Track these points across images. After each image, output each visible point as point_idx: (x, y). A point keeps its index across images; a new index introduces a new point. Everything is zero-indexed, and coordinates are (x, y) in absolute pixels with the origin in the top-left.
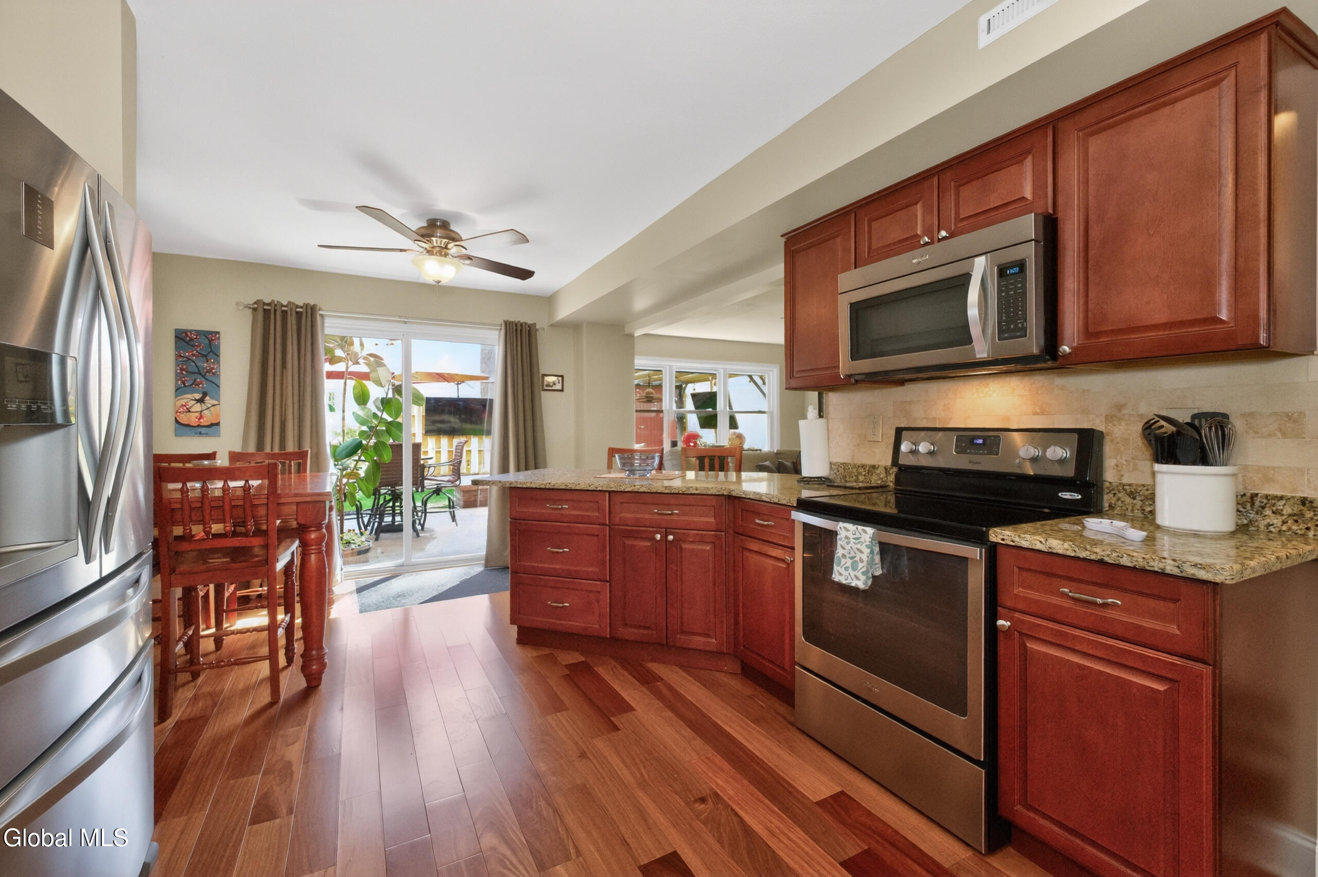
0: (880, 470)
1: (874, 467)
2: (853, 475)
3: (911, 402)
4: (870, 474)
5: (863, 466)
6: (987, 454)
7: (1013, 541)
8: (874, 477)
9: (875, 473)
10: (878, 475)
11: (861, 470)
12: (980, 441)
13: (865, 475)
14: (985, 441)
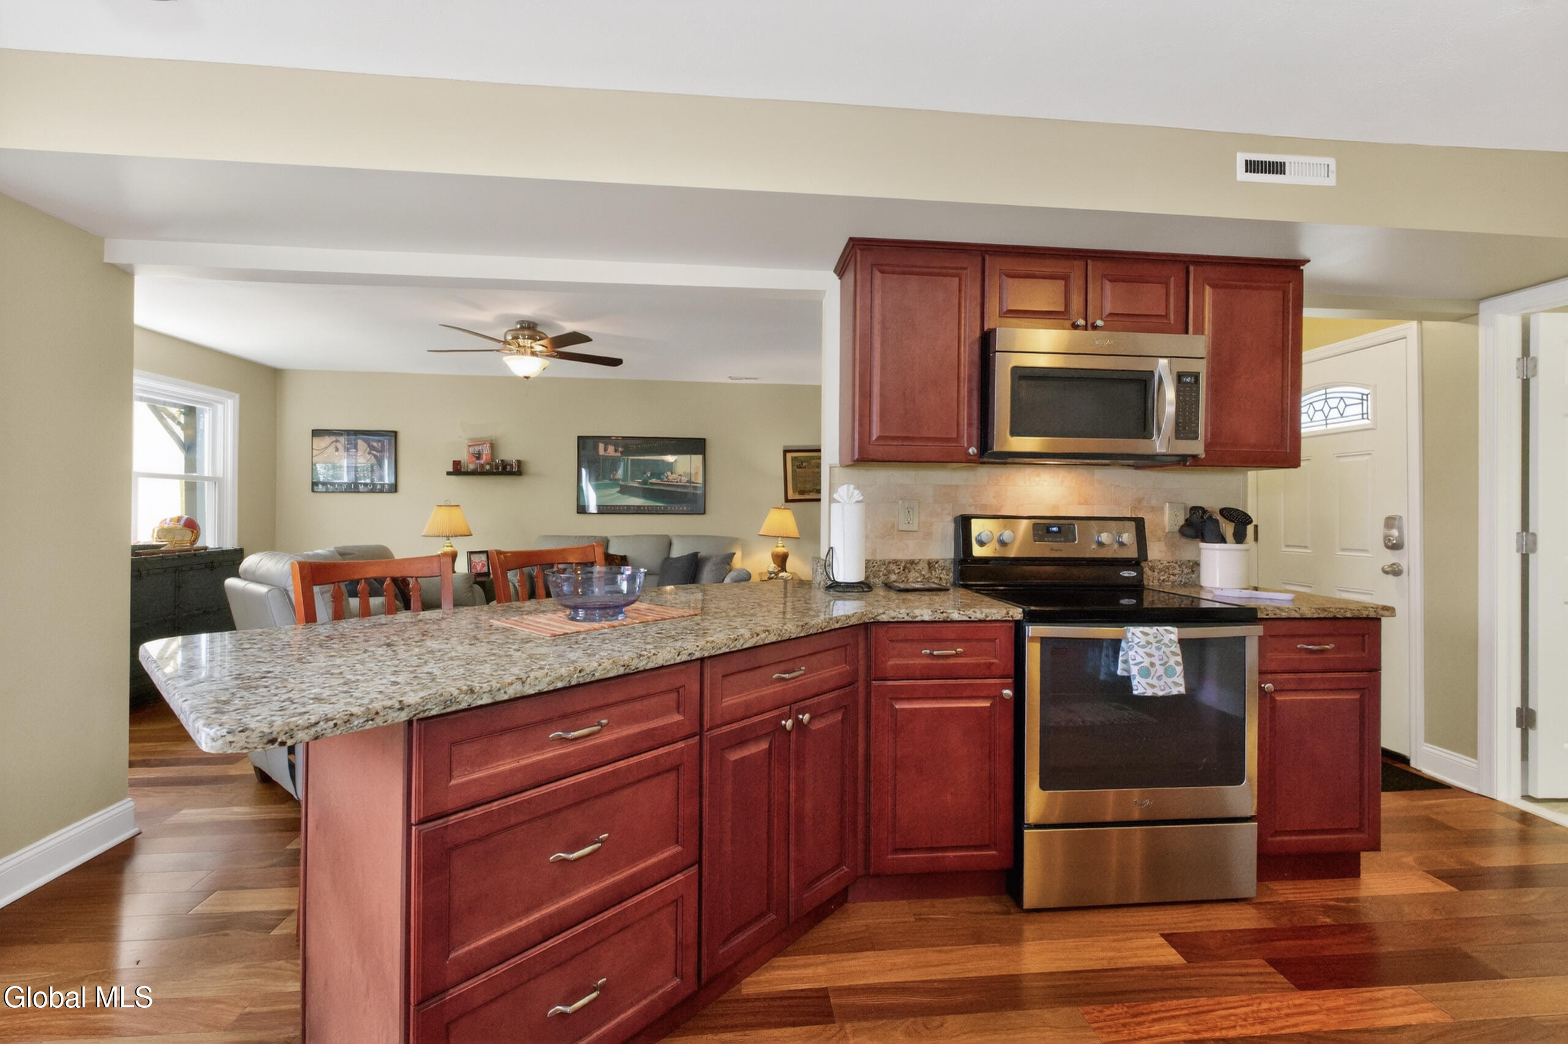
0: (920, 567)
1: (912, 562)
2: (881, 574)
3: (957, 487)
4: (907, 570)
5: (896, 562)
6: (1065, 542)
7: (1275, 614)
8: (913, 575)
9: (914, 569)
10: (920, 571)
11: (893, 567)
12: (1055, 529)
13: (898, 573)
14: (1059, 528)
